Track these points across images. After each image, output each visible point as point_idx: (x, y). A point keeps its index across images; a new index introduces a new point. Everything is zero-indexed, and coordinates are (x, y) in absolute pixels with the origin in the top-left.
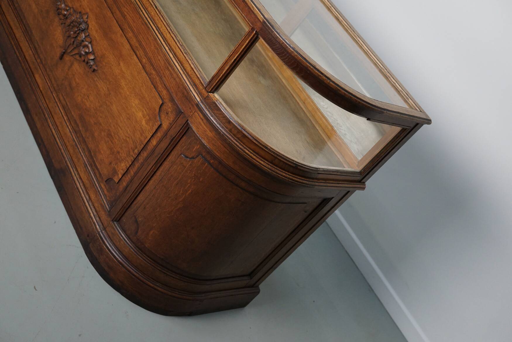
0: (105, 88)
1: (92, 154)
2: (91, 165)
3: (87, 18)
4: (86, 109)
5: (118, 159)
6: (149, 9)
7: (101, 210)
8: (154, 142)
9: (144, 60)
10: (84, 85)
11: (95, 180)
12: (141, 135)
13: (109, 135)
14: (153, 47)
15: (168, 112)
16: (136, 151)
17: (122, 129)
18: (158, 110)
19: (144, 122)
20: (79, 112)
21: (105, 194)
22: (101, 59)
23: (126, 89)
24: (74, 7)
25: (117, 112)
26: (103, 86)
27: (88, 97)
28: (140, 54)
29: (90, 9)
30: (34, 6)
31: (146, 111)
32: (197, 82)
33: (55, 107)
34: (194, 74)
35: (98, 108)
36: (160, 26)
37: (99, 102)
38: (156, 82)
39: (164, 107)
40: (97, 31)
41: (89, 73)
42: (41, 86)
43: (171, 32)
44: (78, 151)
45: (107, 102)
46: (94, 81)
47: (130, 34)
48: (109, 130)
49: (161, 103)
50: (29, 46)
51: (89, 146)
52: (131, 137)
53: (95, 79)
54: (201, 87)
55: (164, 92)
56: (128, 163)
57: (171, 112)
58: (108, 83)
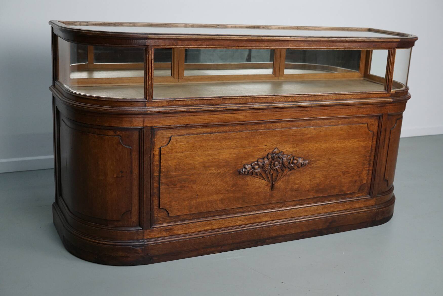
0: (324, 160)
1: (340, 193)
2: (342, 199)
3: (278, 149)
4: (318, 184)
5: (359, 174)
6: (327, 98)
7: (366, 203)
8: (375, 143)
9: (340, 122)
10: (306, 178)
11: (351, 199)
12: (365, 149)
13: (345, 173)
14: (343, 111)
15: (373, 124)
16: (368, 158)
17: (351, 162)
18: (367, 130)
19: (362, 143)
20: (313, 192)
21: (361, 196)
22: (308, 154)
23: (339, 145)
24: (259, 157)
25: (342, 159)
26: (321, 163)
27: (314, 178)
28: (334, 123)
29: (275, 144)
30: (215, 197)
31: (360, 138)
32: (381, 95)
33: (292, 211)
34: (378, 94)
35: (327, 173)
36: (342, 98)
37: (324, 171)
38: (355, 121)
39: (369, 125)
40: (293, 147)
41: (305, 169)
42: (269, 219)
43: (351, 93)
44: (329, 204)
45: (330, 164)
46: (312, 167)
47: (319, 123)
48: (343, 172)
49: (366, 125)
50: (234, 218)
51: (335, 194)
52: (360, 157)
53: (312, 166)
54: (385, 95)
55: (364, 120)
56: (366, 167)
57: (374, 122)
58: (324, 157)
